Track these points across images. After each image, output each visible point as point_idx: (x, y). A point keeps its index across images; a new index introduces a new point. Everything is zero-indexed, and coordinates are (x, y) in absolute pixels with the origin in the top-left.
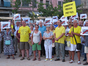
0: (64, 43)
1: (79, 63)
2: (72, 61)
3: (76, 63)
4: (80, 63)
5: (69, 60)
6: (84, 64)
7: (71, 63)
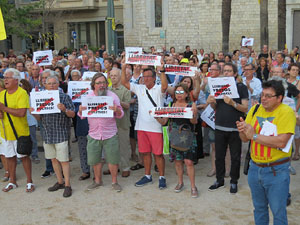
2: (11, 184)
7: (7, 190)
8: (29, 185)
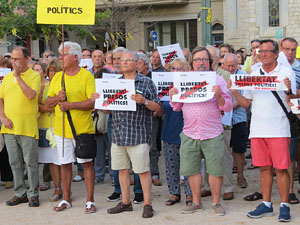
0: (37, 138)
1: (89, 207)
2: (64, 202)
3: (78, 209)
4: (94, 209)
5: (51, 201)
6: (113, 211)
7: (60, 210)
8: (89, 204)
